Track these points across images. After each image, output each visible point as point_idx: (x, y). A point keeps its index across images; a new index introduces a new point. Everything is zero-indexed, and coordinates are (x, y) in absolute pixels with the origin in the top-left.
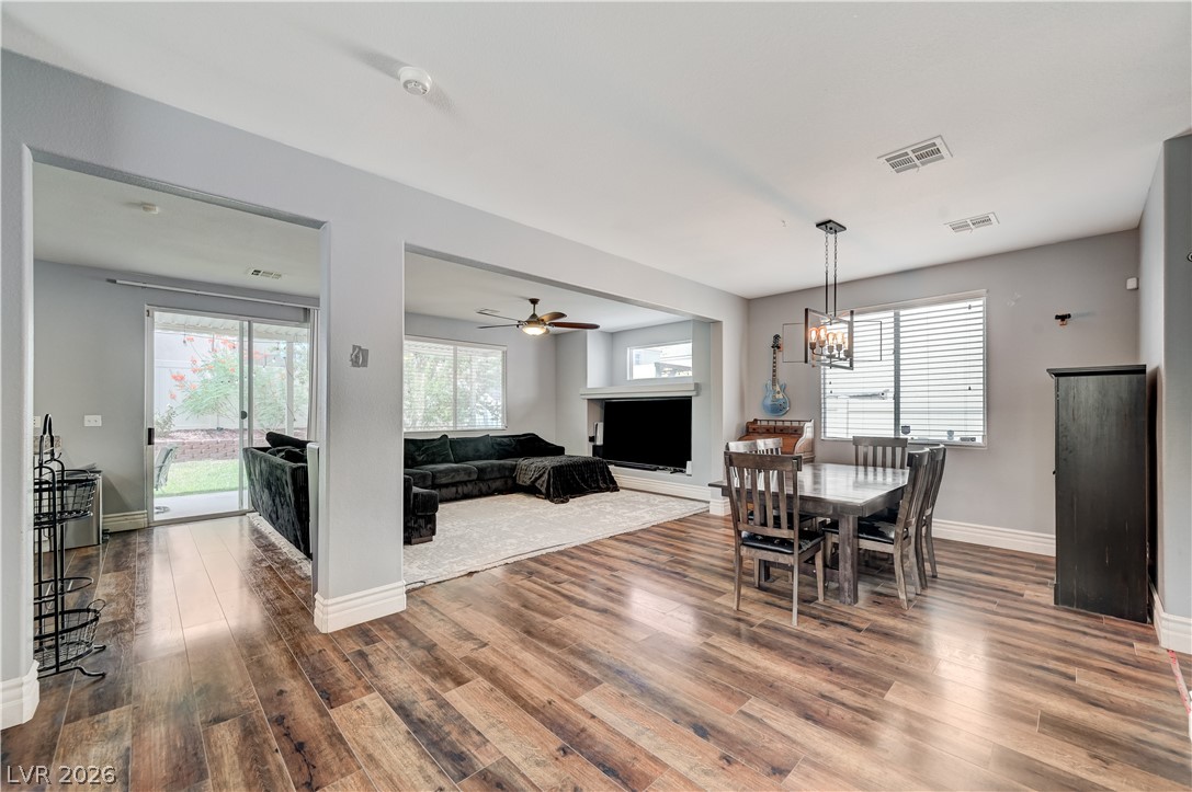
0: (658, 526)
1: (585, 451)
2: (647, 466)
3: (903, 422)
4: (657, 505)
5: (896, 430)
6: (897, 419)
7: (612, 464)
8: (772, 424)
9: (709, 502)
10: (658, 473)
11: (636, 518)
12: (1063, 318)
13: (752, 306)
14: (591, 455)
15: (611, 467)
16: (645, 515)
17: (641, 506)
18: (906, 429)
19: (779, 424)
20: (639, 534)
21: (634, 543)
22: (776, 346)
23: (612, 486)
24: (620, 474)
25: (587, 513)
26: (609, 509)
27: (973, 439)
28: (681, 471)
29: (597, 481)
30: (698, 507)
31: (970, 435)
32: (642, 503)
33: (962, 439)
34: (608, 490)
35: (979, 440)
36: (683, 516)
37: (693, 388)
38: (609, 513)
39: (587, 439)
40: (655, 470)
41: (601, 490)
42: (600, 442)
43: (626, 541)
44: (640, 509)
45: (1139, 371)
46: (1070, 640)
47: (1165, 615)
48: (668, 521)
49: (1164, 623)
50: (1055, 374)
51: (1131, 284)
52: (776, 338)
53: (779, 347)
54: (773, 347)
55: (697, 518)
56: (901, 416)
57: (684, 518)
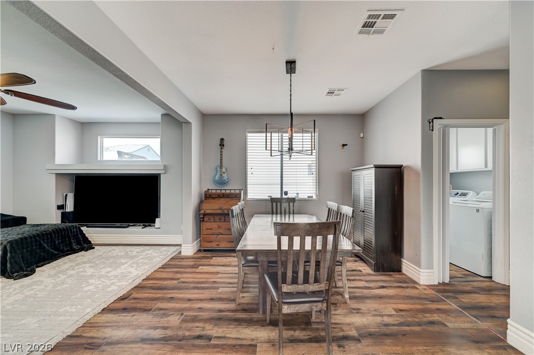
0: (148, 279)
1: (54, 218)
2: (118, 224)
3: (284, 190)
4: (136, 257)
5: (282, 194)
6: (282, 188)
7: (83, 226)
8: (218, 191)
9: (180, 245)
10: (131, 229)
11: (124, 276)
12: (344, 145)
13: (207, 118)
14: (60, 222)
15: (84, 229)
16: (130, 269)
17: (123, 261)
18: (286, 193)
19: (223, 192)
20: (135, 295)
21: (134, 310)
22: (222, 145)
23: (86, 245)
24: (92, 233)
25: (63, 283)
26: (90, 271)
27: (312, 197)
28: (150, 226)
29: (71, 244)
30: (171, 252)
31: (311, 195)
32: (122, 257)
33: (308, 197)
34: (82, 249)
35: (314, 197)
36: (164, 263)
37: (162, 168)
38: (92, 276)
39: (55, 207)
40: (127, 227)
41: (74, 251)
42: (70, 207)
43: (125, 310)
44: (122, 264)
45: (400, 168)
46: (407, 294)
47: (421, 270)
48: (155, 271)
49: (421, 274)
50: (375, 167)
51: (362, 135)
52: (222, 140)
53: (223, 146)
54: (220, 145)
55: (176, 261)
56: (284, 186)
57: (165, 265)
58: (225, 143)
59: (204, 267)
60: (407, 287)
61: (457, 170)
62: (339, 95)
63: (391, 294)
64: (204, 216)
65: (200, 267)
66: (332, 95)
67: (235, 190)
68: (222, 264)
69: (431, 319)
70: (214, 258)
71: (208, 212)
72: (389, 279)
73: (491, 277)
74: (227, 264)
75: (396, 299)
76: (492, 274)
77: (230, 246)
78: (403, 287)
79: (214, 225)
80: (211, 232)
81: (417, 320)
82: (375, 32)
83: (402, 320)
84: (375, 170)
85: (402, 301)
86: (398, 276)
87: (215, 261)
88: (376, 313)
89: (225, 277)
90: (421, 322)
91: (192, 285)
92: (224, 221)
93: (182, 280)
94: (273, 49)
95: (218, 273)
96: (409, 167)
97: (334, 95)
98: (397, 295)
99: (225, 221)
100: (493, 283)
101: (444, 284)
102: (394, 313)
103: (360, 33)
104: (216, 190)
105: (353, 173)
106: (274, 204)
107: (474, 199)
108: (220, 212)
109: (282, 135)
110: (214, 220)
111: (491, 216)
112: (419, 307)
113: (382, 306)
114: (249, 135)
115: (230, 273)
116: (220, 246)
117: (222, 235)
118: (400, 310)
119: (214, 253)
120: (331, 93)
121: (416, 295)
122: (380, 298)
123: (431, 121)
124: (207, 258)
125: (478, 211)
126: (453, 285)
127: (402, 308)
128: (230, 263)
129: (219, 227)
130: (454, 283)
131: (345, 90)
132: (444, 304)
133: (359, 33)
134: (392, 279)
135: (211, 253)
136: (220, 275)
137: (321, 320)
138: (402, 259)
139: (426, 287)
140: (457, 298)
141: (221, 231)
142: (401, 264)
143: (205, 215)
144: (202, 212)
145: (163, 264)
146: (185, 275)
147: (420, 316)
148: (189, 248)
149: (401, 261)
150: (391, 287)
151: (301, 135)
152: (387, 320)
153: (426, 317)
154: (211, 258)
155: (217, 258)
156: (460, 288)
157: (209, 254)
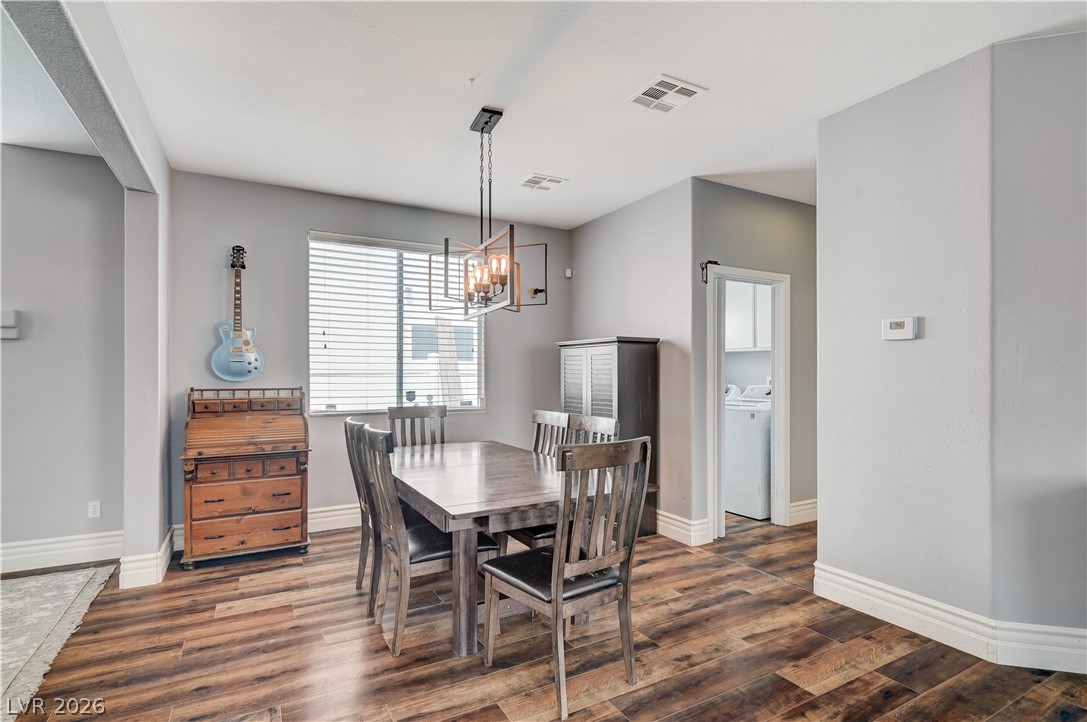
3: (407, 387)
5: (400, 397)
6: (400, 384)
9: (116, 562)
12: (537, 292)
18: (411, 396)
22: (238, 265)
27: (470, 403)
31: (467, 399)
33: (463, 404)
35: (475, 404)
36: (75, 619)
37: (9, 322)
45: (654, 343)
46: (681, 565)
47: (692, 522)
48: (66, 646)
49: (692, 528)
50: (619, 342)
51: (568, 273)
52: (238, 251)
53: (243, 267)
54: (233, 266)
55: (111, 610)
56: (405, 380)
57: (85, 623)
58: (247, 259)
59: (230, 604)
60: (677, 555)
61: (755, 346)
62: (548, 189)
63: (660, 570)
64: (196, 466)
65: (219, 607)
66: (533, 187)
67: (278, 390)
68: (281, 586)
69: (728, 590)
70: (242, 579)
71: (208, 453)
72: (645, 548)
73: (769, 519)
74: (295, 583)
75: (671, 575)
76: (770, 514)
77: (280, 540)
78: (671, 556)
79: (231, 489)
80: (219, 508)
81: (712, 596)
82: (657, 107)
83: (694, 602)
84: (619, 347)
85: (679, 576)
86: (654, 541)
87: (251, 584)
88: (655, 601)
89: (316, 612)
90: (718, 597)
91: (238, 648)
92: (260, 474)
93: (186, 646)
94: (472, 80)
95: (288, 608)
96: (668, 343)
97: (539, 188)
98: (669, 569)
99: (264, 475)
100: (773, 527)
101: (720, 540)
102: (679, 595)
103: (637, 101)
104: (218, 390)
105: (563, 350)
106: (398, 422)
107: (740, 399)
108: (250, 450)
109: (401, 255)
110: (229, 475)
111: (770, 423)
112: (706, 578)
113: (658, 589)
114: (312, 244)
115: (324, 602)
116: (250, 544)
117: (254, 512)
118: (685, 589)
119: (229, 567)
120: (534, 182)
121: (695, 563)
122: (649, 578)
123: (704, 267)
124: (219, 581)
125: (753, 416)
126: (730, 539)
127: (686, 586)
128: (300, 581)
129: (246, 493)
130: (731, 536)
131: (564, 182)
132: (734, 567)
133: (634, 101)
134: (648, 547)
135: (222, 568)
136: (296, 612)
137: (581, 633)
138: (658, 511)
139: (700, 550)
140: (743, 556)
141: (251, 503)
142: (656, 519)
143: (199, 461)
144: (192, 454)
145: (79, 621)
146: (188, 634)
147: (713, 589)
148: (147, 563)
149: (656, 513)
150: (653, 559)
151: (426, 257)
152: (676, 607)
153: (721, 589)
154: (235, 577)
155: (252, 577)
156: (741, 541)
157: (217, 573)
